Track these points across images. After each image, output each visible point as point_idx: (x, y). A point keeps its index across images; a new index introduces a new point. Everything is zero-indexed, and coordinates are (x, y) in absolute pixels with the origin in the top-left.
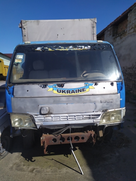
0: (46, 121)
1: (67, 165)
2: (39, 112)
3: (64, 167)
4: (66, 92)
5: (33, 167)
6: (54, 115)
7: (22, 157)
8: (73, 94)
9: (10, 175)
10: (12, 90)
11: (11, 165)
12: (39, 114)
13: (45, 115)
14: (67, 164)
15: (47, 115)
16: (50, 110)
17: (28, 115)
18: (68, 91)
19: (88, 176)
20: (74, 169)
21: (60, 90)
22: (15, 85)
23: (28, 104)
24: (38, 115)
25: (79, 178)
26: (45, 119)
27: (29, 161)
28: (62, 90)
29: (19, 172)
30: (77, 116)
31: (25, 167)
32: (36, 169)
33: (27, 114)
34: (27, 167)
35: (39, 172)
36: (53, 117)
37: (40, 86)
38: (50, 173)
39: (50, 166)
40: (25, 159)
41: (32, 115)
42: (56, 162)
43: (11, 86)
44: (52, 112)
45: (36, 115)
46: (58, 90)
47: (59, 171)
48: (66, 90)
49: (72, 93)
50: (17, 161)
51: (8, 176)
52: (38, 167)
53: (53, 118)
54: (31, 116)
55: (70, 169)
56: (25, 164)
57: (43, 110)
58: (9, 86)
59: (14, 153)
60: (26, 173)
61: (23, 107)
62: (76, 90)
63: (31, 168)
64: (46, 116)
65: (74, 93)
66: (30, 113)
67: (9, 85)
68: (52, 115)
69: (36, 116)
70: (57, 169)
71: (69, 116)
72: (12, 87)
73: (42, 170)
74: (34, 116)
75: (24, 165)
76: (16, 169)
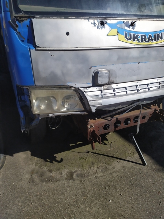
0: (104, 97)
1: (115, 156)
2: (91, 82)
3: (114, 160)
4: (140, 39)
5: (67, 171)
6: (116, 84)
7: (35, 158)
8: (150, 42)
9: (38, 193)
10: (26, 30)
11: (28, 176)
12: (91, 85)
13: (102, 87)
14: (113, 155)
15: (106, 87)
16: (111, 75)
17: (70, 89)
18: (143, 37)
19: (154, 166)
20: (128, 159)
21: (130, 35)
22: (34, 17)
23: (70, 66)
24: (90, 87)
25: (145, 171)
26: (103, 94)
27: (53, 162)
28: (134, 35)
29: (51, 185)
30: (150, 84)
31: (54, 174)
32: (75, 172)
33: (68, 87)
34: (58, 172)
35: (82, 176)
36: (116, 89)
37: (92, 23)
38: (101, 174)
39: (93, 164)
40: (43, 160)
41: (78, 88)
42: (95, 154)
43: (22, 21)
44: (113, 80)
45: (84, 88)
46: (126, 34)
47: (111, 167)
48: (140, 35)
49: (148, 41)
50: (33, 167)
51: (37, 195)
52: (76, 169)
53: (117, 91)
54: (77, 90)
55: (124, 161)
56: (51, 168)
57: (102, 76)
58: (17, 20)
59: (16, 155)
60: (64, 183)
61: (58, 72)
62: (155, 35)
63: (65, 172)
64: (104, 88)
65: (153, 41)
66: (73, 85)
67: (16, 16)
68: (114, 86)
69: (86, 90)
70: (107, 165)
71: (139, 85)
72: (27, 22)
73: (86, 171)
74: (82, 90)
75: (51, 171)
76: (42, 181)
